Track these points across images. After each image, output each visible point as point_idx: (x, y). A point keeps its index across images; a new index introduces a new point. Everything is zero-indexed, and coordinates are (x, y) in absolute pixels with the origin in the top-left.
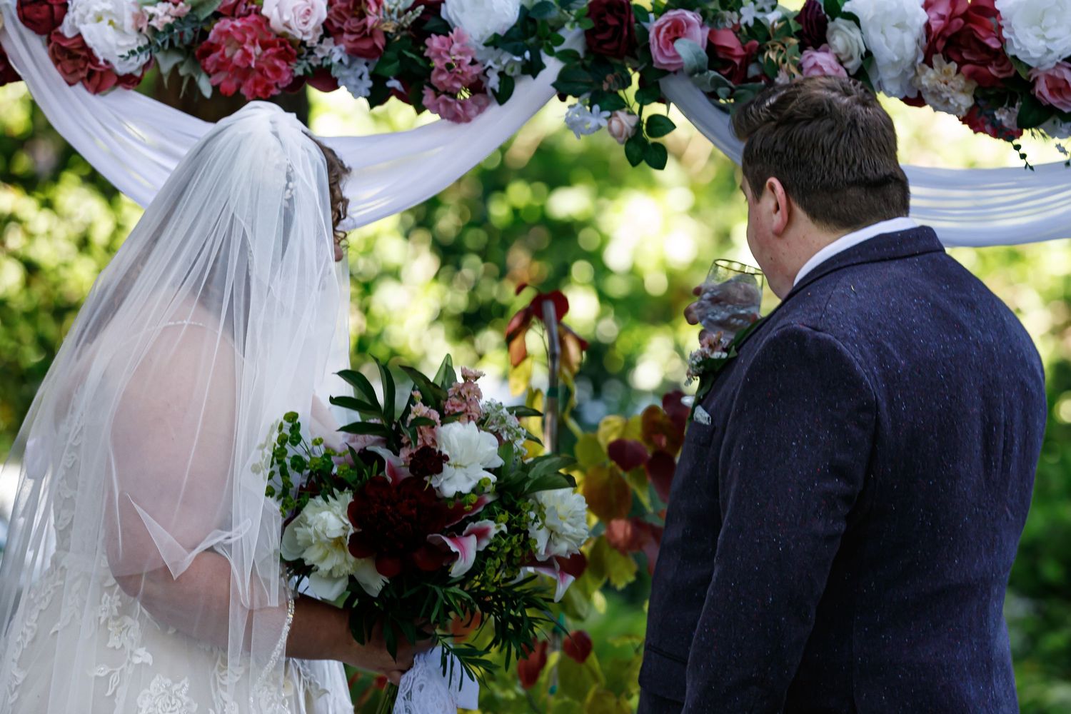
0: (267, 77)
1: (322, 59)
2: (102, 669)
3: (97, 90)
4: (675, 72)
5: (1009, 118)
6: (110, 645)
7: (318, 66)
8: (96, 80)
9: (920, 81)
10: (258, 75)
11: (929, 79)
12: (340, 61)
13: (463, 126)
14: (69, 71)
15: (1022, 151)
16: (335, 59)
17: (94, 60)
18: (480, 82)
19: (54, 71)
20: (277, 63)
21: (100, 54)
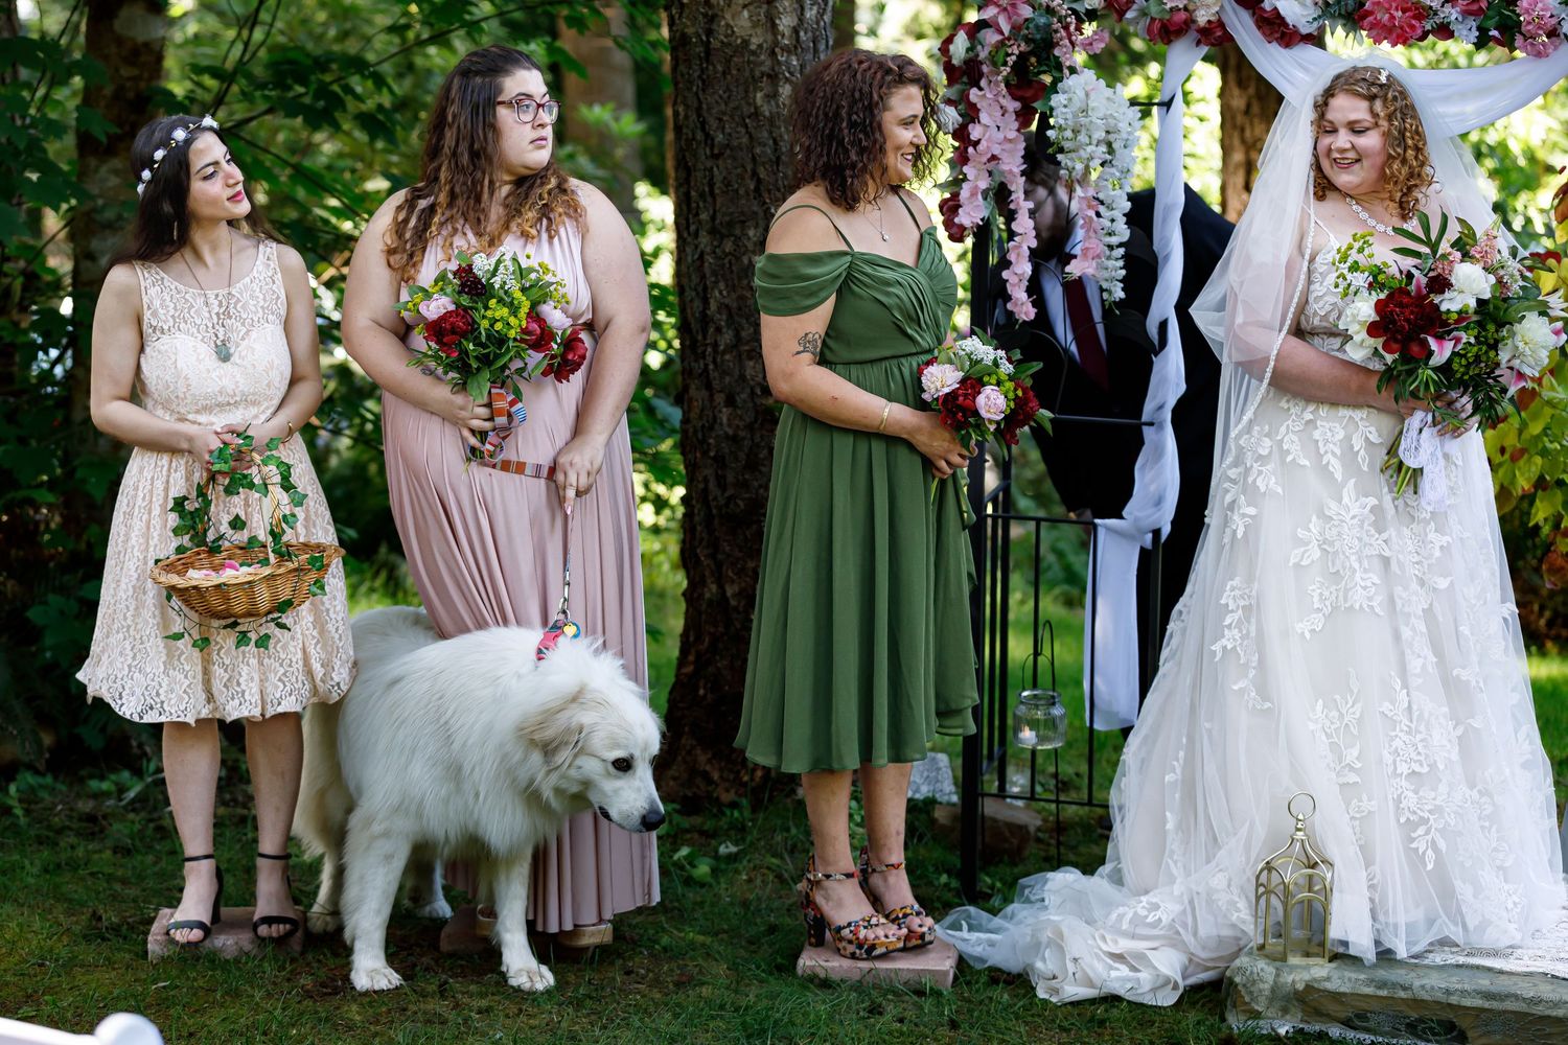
1: (1444, 18)
3: (1287, 45)
7: (1440, 23)
8: (1287, 39)
10: (1399, 31)
12: (1456, 19)
13: (1544, 60)
14: (1268, 33)
16: (1453, 18)
17: (1286, 25)
18: (1555, 30)
19: (1258, 33)
20: (1413, 22)
21: (1290, 21)
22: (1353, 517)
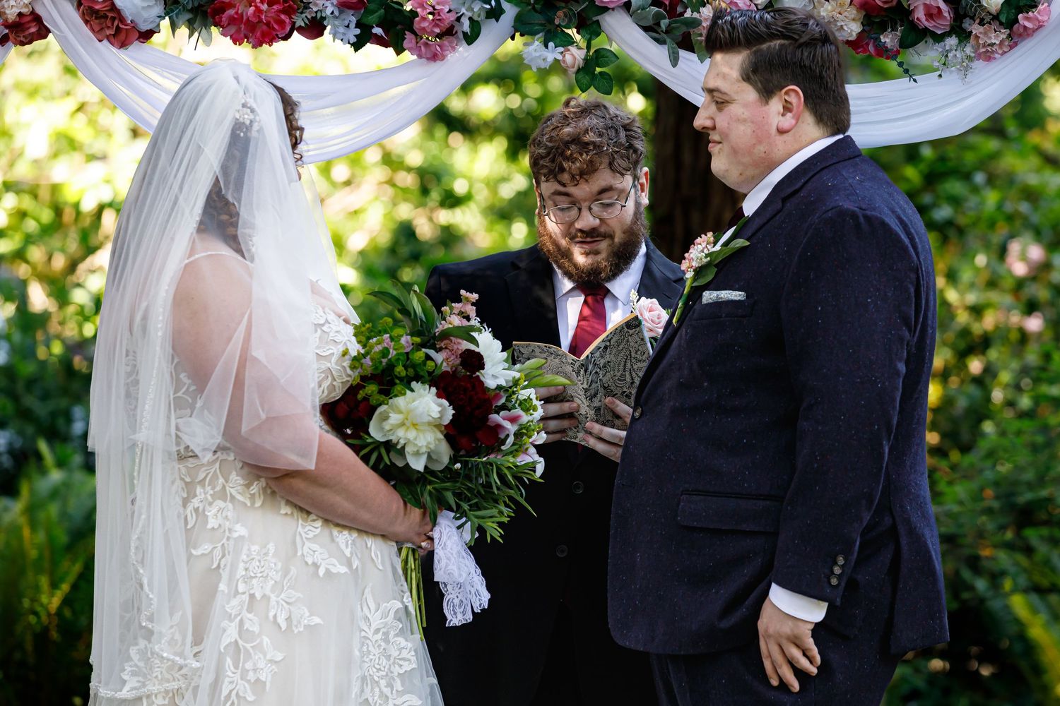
0: (274, 29)
1: (316, 12)
2: (206, 547)
3: (123, 45)
4: (613, 9)
5: (892, 40)
6: (209, 526)
7: (312, 17)
8: (122, 36)
9: (819, 12)
10: (265, 27)
11: (826, 10)
12: (332, 13)
13: (439, 63)
14: (97, 29)
15: (905, 67)
16: (328, 11)
17: (122, 20)
18: (452, 27)
19: (86, 29)
20: (283, 17)
21: (128, 15)
22: (377, 631)
